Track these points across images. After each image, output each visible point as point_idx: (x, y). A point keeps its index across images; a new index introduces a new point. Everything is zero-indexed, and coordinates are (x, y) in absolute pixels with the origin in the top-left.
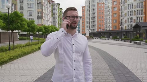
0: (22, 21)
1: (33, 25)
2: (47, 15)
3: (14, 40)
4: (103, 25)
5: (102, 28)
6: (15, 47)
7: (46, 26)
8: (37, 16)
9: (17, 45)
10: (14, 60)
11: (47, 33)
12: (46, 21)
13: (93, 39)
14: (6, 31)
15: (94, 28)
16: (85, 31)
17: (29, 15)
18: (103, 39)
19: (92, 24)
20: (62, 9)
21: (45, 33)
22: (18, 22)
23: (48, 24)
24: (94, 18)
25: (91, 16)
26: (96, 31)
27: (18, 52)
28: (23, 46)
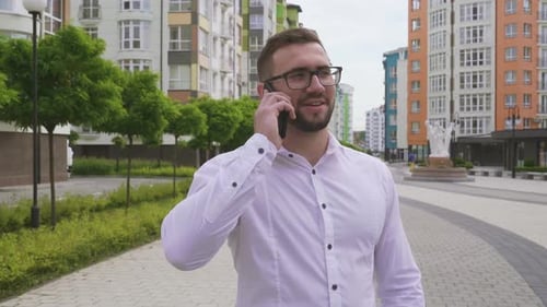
0: (95, 78)
1: (147, 97)
2: (218, 43)
3: (56, 174)
4: (528, 97)
5: (525, 113)
6: (58, 210)
7: (213, 103)
8: (166, 49)
9: (69, 201)
10: (59, 276)
11: (217, 140)
12: (215, 74)
13: (473, 173)
14: (19, 130)
15: (477, 114)
16: (424, 130)
17: (127, 45)
18: (531, 177)
19: (466, 91)
20: (298, 9)
21: (209, 138)
22: (79, 84)
23: (222, 90)
24: (476, 58)
25: (458, 47)
26: (487, 130)
27: (73, 234)
28: (94, 204)
